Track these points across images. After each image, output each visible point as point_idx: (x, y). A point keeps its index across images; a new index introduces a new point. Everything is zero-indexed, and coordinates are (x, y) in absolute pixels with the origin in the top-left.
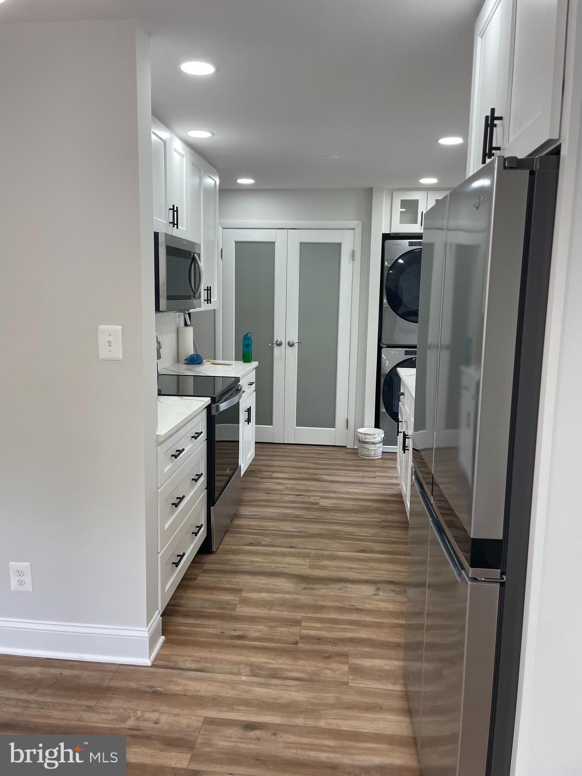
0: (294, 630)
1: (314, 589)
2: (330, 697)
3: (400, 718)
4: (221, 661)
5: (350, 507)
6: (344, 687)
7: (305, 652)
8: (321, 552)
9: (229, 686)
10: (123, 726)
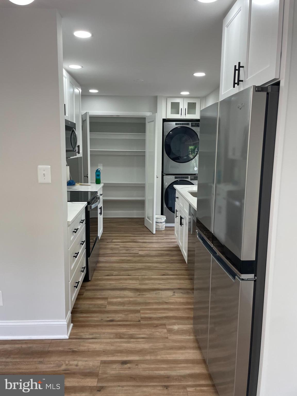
0: (137, 315)
1: (143, 295)
2: (160, 345)
3: (195, 351)
4: (104, 333)
5: (154, 254)
6: (167, 339)
7: (145, 325)
8: (144, 277)
9: (110, 345)
10: (60, 369)
